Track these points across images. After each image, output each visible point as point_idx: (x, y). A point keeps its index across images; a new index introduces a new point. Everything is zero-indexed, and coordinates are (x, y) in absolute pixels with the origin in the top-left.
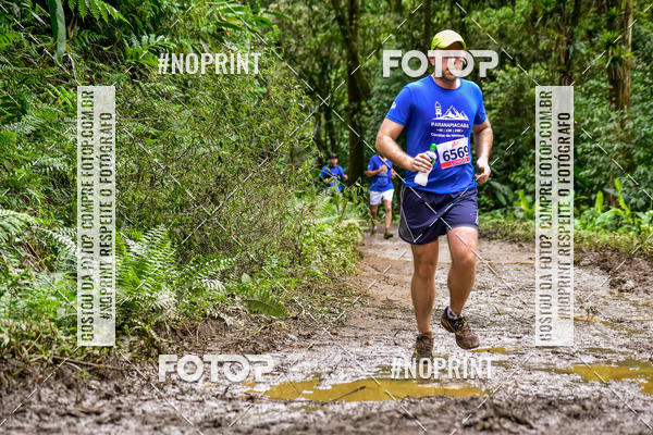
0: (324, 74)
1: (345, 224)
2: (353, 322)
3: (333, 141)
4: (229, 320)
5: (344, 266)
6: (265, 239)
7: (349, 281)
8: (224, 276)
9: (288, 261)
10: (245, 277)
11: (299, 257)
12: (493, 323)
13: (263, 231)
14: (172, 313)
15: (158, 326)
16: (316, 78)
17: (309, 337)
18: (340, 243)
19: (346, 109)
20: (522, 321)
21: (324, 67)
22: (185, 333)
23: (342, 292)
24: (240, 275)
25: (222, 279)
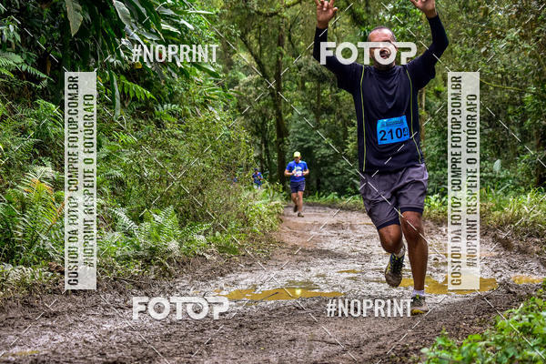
0: (264, 123)
1: (273, 203)
2: (275, 257)
3: (269, 159)
4: (208, 257)
5: (272, 227)
6: (229, 212)
7: (274, 235)
8: (206, 233)
9: (240, 225)
10: (217, 233)
11: (247, 222)
12: (350, 257)
13: (227, 208)
14: (177, 252)
15: (170, 260)
16: (259, 125)
17: (251, 265)
18: (269, 214)
19: (276, 141)
20: (365, 255)
21: (264, 119)
22: (184, 264)
23: (270, 240)
24: (214, 232)
25: (204, 235)
